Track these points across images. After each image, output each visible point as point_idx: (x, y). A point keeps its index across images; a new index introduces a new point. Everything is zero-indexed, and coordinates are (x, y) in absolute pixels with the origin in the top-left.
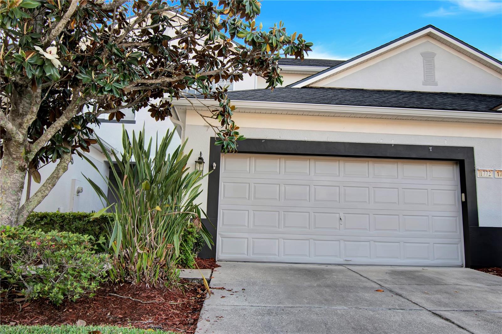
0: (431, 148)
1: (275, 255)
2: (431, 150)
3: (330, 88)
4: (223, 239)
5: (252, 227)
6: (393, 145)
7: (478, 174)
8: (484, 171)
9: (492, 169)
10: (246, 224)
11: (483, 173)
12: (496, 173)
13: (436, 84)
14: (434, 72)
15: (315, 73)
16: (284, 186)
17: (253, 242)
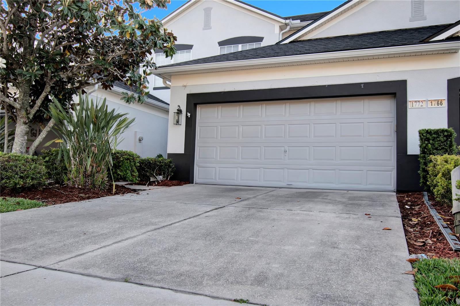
0: (362, 85)
1: (234, 179)
2: (362, 87)
3: (317, 39)
4: (200, 168)
5: (218, 159)
6: (327, 86)
7: (409, 105)
8: (416, 102)
9: (425, 100)
10: (215, 157)
11: (414, 104)
12: (429, 103)
13: (425, 19)
14: (423, 7)
15: (301, 28)
16: (242, 127)
17: (219, 170)
